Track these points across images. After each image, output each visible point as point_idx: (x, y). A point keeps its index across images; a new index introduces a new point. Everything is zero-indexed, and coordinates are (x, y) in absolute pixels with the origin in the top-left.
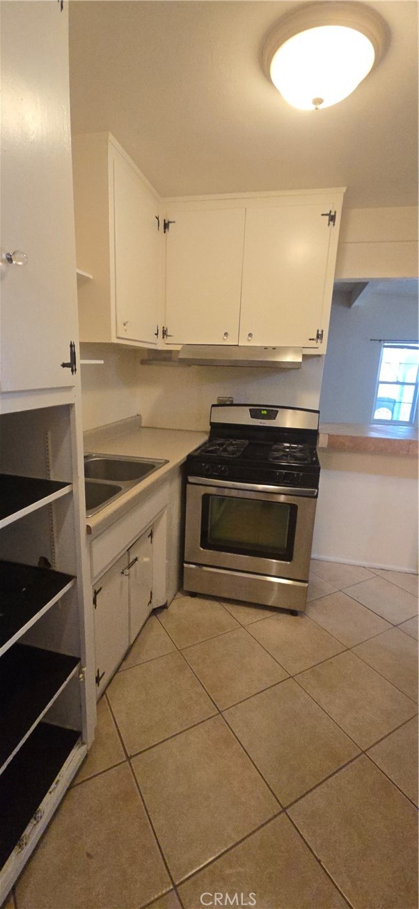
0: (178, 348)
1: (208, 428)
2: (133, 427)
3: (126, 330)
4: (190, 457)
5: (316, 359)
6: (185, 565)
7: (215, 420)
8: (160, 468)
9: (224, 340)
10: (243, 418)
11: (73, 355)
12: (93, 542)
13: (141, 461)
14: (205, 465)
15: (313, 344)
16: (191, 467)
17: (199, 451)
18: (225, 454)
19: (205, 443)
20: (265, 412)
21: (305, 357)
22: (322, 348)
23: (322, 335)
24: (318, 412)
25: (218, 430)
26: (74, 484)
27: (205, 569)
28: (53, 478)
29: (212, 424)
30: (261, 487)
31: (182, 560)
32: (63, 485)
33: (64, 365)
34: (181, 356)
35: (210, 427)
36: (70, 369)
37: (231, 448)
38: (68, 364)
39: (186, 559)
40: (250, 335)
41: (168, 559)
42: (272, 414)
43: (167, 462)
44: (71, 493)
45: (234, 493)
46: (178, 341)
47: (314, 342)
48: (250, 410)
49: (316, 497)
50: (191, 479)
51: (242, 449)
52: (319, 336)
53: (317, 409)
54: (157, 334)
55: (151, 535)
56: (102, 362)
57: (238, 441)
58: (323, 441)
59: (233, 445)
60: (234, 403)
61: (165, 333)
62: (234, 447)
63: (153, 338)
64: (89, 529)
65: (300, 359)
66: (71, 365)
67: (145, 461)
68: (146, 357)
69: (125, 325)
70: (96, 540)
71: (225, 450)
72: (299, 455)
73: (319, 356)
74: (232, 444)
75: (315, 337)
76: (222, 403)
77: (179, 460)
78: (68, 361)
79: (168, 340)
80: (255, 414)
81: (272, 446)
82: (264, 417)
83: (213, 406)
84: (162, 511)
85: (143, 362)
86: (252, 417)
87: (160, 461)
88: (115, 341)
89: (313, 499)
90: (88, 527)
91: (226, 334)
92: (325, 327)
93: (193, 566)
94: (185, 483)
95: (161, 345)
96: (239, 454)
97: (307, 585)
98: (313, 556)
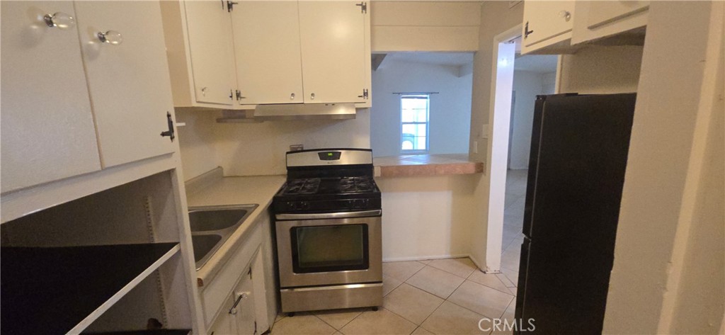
0: (253, 107)
1: (286, 171)
2: (216, 178)
3: (204, 95)
4: (275, 198)
5: (364, 111)
6: (281, 291)
7: (290, 165)
8: (252, 212)
9: (292, 99)
10: (313, 160)
11: (170, 123)
12: (205, 293)
13: (232, 208)
14: (290, 204)
15: (362, 100)
16: (277, 207)
17: (282, 192)
18: (305, 192)
19: (285, 185)
20: (330, 154)
21: (357, 109)
22: (368, 103)
23: (367, 93)
24: (370, 150)
25: (295, 173)
26: (182, 244)
27: (296, 290)
28: (157, 240)
29: (289, 169)
30: (334, 215)
31: (278, 287)
32: (171, 245)
33: (163, 134)
34: (256, 114)
35: (287, 171)
36: (169, 137)
37: (308, 186)
38: (166, 132)
39: (282, 286)
40: (313, 95)
41: (267, 288)
42: (337, 156)
43: (257, 206)
44: (179, 251)
45: (310, 223)
46: (251, 101)
47: (362, 98)
48: (319, 153)
49: (381, 215)
50: (279, 217)
51: (318, 186)
52: (366, 94)
53: (369, 148)
54: (231, 97)
55: (250, 272)
56: (183, 124)
57: (312, 180)
58: (377, 172)
59: (310, 183)
60: (304, 149)
61: (238, 95)
62: (311, 184)
63: (229, 101)
64: (200, 282)
65: (353, 112)
66: (170, 133)
67: (237, 208)
68: (221, 116)
69: (203, 90)
70: (206, 290)
71: (304, 188)
72: (362, 185)
73: (366, 108)
74: (307, 183)
75: (362, 94)
76: (294, 150)
77: (267, 203)
78: (167, 129)
79: (243, 101)
80: (323, 156)
81: (340, 180)
82: (331, 158)
83: (288, 153)
84: (257, 250)
85: (219, 120)
86: (321, 159)
87: (251, 206)
88: (195, 105)
89: (379, 218)
90: (199, 280)
91: (293, 95)
92: (369, 87)
93: (287, 290)
94: (273, 222)
95: (236, 105)
96: (316, 190)
97: (382, 284)
98: (383, 260)
